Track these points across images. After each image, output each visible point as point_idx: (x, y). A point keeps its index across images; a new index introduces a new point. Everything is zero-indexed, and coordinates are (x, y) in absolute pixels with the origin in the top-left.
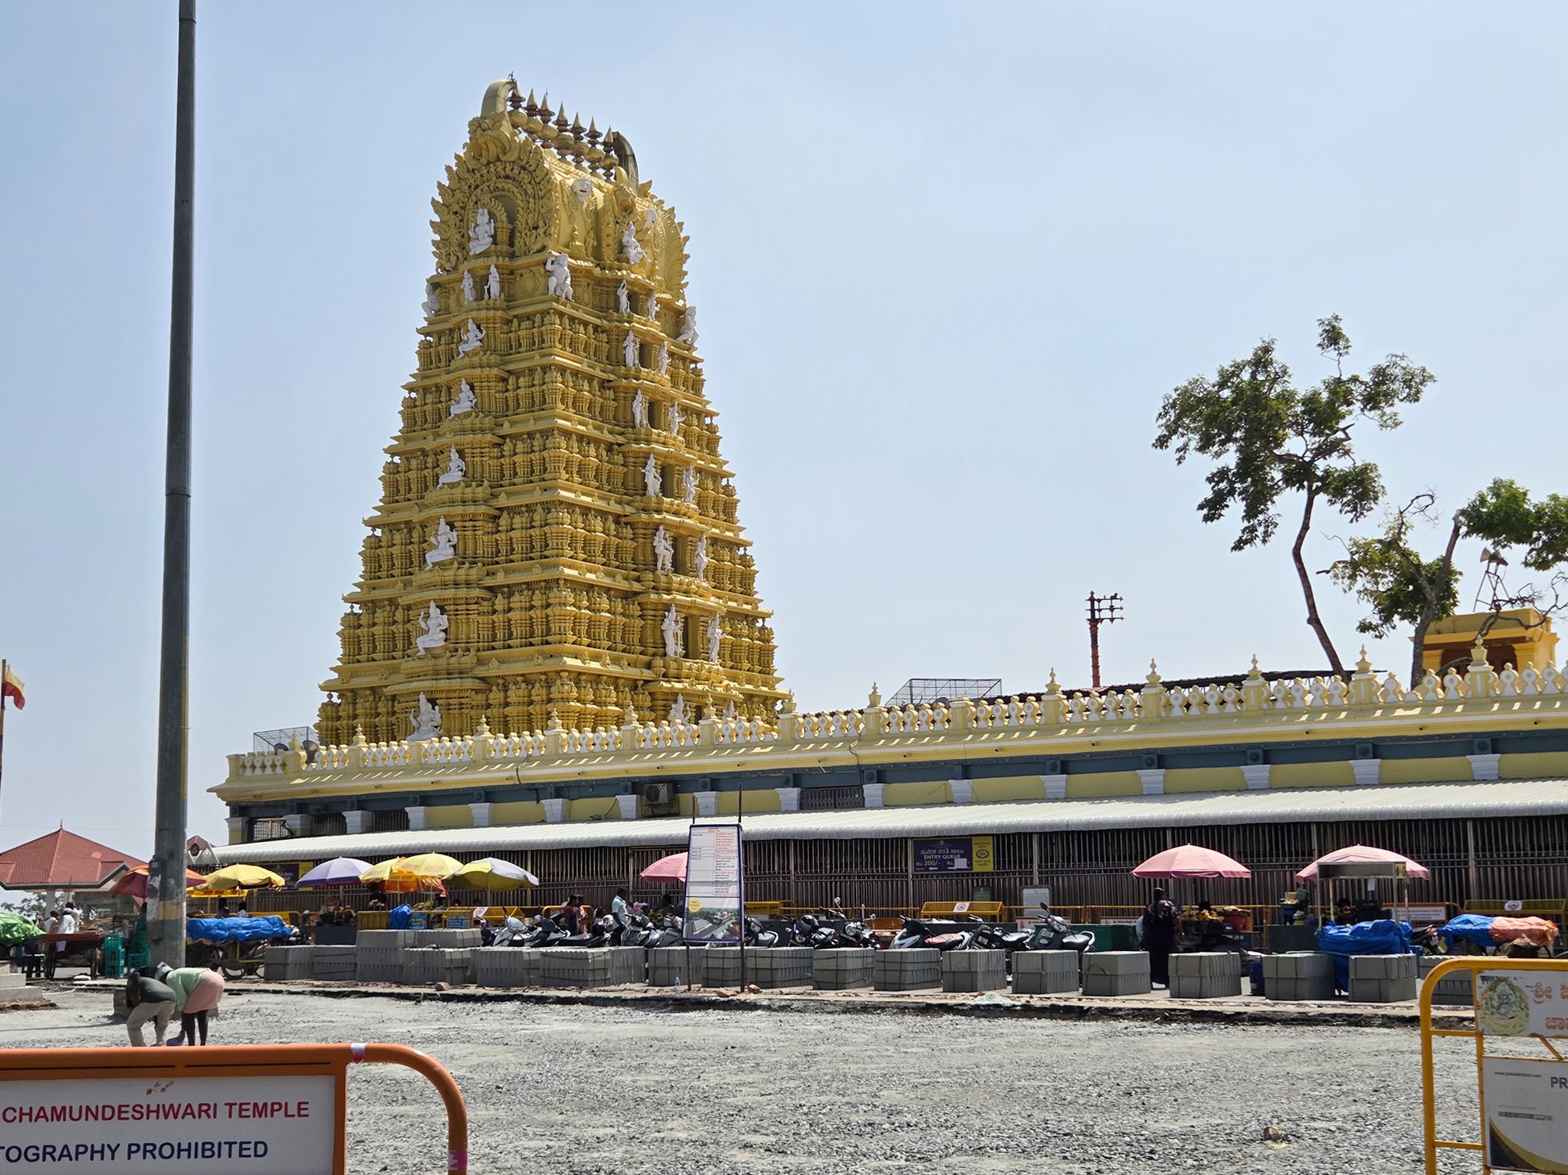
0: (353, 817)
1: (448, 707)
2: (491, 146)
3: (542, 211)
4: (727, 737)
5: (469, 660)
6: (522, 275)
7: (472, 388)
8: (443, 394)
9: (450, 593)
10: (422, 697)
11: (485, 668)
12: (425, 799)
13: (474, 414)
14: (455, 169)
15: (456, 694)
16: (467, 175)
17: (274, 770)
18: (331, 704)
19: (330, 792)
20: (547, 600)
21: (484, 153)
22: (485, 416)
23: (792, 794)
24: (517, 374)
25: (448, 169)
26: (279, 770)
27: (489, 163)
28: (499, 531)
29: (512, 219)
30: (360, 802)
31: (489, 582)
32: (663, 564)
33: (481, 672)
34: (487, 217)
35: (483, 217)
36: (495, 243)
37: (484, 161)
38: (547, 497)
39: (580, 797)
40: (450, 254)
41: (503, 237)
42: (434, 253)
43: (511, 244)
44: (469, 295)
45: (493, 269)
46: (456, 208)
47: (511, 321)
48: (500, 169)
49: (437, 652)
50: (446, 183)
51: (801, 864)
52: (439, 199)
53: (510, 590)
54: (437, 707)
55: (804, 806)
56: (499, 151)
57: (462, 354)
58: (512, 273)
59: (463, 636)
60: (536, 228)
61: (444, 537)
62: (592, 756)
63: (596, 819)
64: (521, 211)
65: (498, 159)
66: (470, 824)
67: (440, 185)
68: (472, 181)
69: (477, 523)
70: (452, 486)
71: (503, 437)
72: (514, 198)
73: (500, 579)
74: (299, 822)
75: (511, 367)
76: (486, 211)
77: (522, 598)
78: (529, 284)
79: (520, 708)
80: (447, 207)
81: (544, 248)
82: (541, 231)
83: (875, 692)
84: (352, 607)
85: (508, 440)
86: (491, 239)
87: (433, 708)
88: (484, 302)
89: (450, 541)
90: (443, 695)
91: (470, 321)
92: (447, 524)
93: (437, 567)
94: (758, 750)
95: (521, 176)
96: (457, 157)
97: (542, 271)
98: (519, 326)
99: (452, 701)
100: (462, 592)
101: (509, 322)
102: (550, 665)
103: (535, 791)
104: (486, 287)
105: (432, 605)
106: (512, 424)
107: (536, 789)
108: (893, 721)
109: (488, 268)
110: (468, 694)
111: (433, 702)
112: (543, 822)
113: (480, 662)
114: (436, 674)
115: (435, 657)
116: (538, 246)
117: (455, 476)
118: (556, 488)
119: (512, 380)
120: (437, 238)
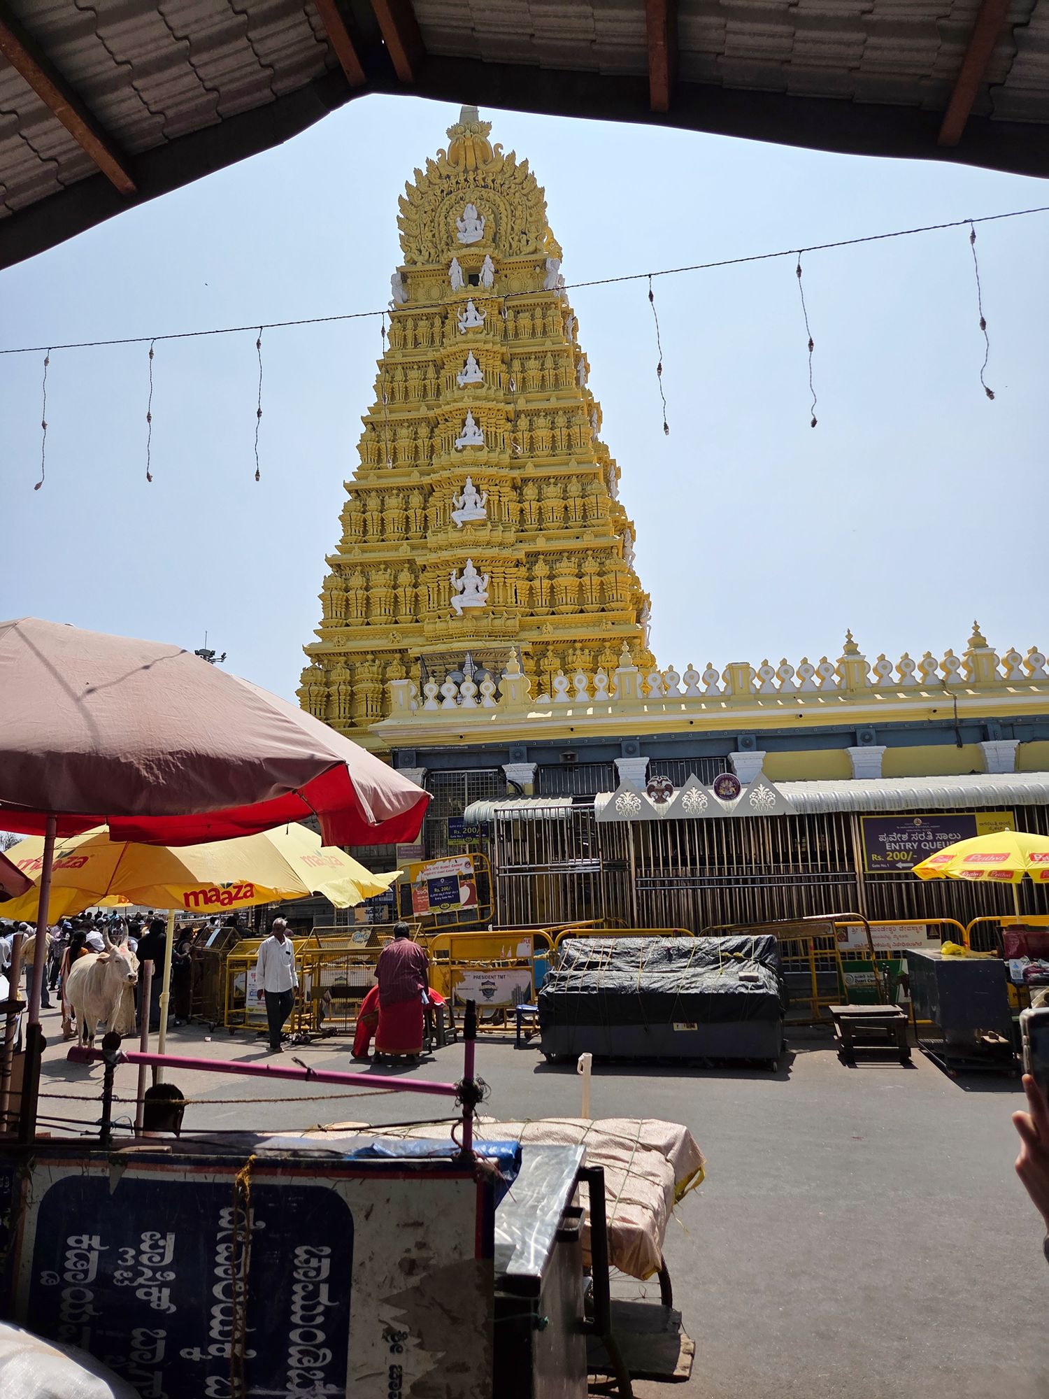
2: (470, 156)
3: (529, 219)
5: (514, 624)
9: (493, 552)
11: (534, 632)
13: (487, 386)
14: (425, 173)
16: (438, 181)
21: (462, 162)
22: (497, 390)
24: (521, 358)
25: (418, 171)
27: (466, 170)
29: (496, 222)
31: (528, 547)
33: (532, 636)
35: (470, 212)
36: (484, 238)
37: (461, 167)
38: (584, 469)
40: (419, 250)
42: (401, 246)
44: (457, 282)
45: (488, 259)
46: (426, 208)
47: (505, 312)
48: (479, 178)
49: (477, 613)
50: (413, 183)
52: (406, 197)
53: (552, 557)
56: (480, 161)
57: (465, 331)
59: (501, 600)
60: (525, 233)
61: (471, 497)
65: (477, 168)
67: (407, 185)
68: (446, 186)
69: (502, 489)
72: (494, 206)
73: (541, 545)
75: (515, 351)
77: (570, 565)
80: (416, 206)
81: (535, 252)
82: (532, 235)
85: (523, 416)
86: (481, 234)
88: (480, 288)
89: (478, 503)
91: (469, 301)
93: (468, 527)
95: (505, 186)
96: (429, 161)
97: (537, 271)
98: (516, 316)
100: (507, 552)
101: (502, 312)
104: (481, 276)
105: (469, 563)
106: (528, 401)
109: (481, 258)
113: (524, 628)
114: (477, 635)
115: (476, 618)
116: (531, 248)
120: (404, 233)
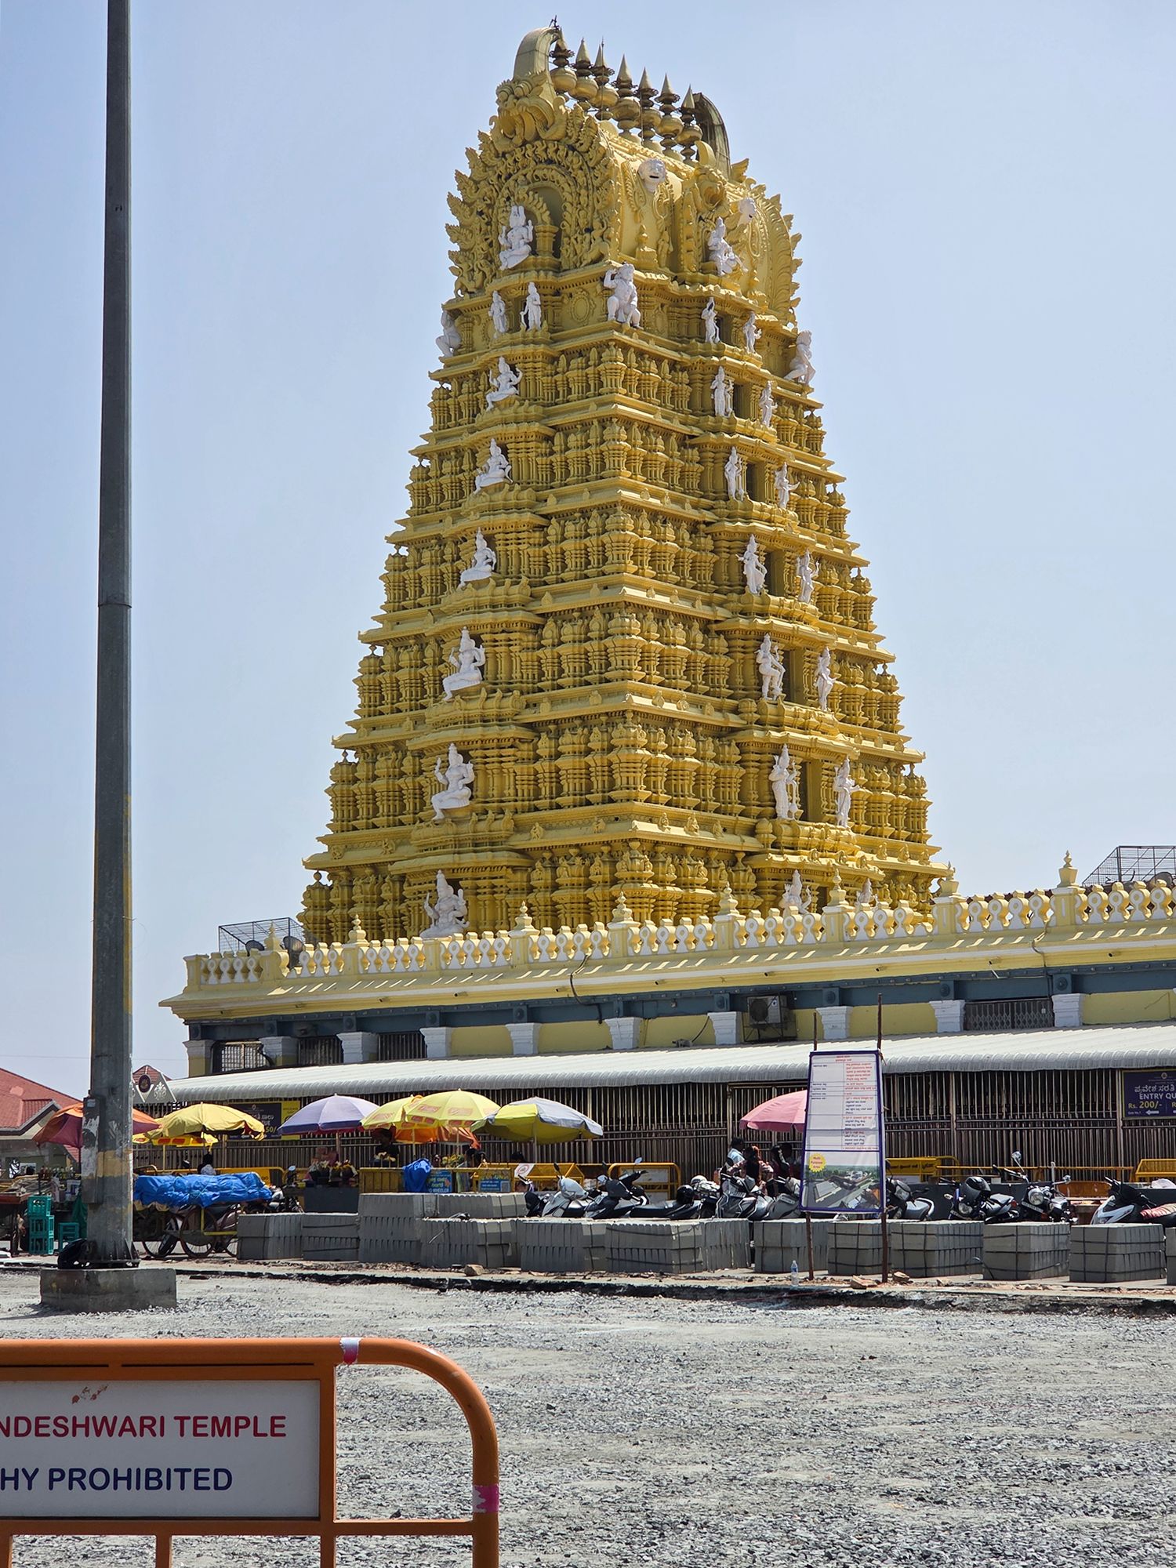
0: (352, 1040)
1: (476, 891)
2: (528, 119)
3: (598, 206)
4: (862, 930)
5: (503, 826)
6: (571, 296)
7: (505, 451)
8: (465, 460)
9: (476, 733)
10: (441, 878)
11: (526, 836)
12: (447, 1017)
13: (507, 486)
14: (479, 152)
15: (487, 874)
16: (495, 161)
17: (246, 977)
18: (319, 886)
19: (319, 1007)
20: (609, 741)
21: (518, 129)
22: (523, 489)
23: (953, 1008)
24: (566, 430)
25: (470, 153)
26: (252, 977)
27: (525, 143)
28: (543, 646)
29: (557, 218)
30: (361, 1021)
31: (529, 716)
32: (771, 689)
33: (520, 841)
34: (522, 218)
35: (517, 218)
36: (534, 252)
37: (518, 140)
38: (607, 597)
39: (658, 1016)
40: (473, 270)
41: (545, 244)
42: (451, 269)
43: (557, 253)
44: (499, 324)
45: (532, 289)
46: (480, 206)
47: (557, 359)
48: (539, 151)
49: (459, 814)
50: (467, 172)
51: (966, 1107)
52: (458, 195)
53: (558, 728)
54: (460, 892)
55: (970, 1025)
56: (539, 125)
57: (491, 406)
58: (557, 293)
59: (495, 792)
60: (589, 230)
61: (467, 655)
62: (675, 957)
63: (682, 1045)
64: (568, 205)
65: (538, 138)
66: (508, 1053)
67: (459, 175)
68: (502, 169)
69: (512, 636)
70: (478, 585)
71: (547, 517)
72: (560, 190)
73: (545, 712)
74: (280, 1046)
75: (558, 421)
76: (521, 209)
77: (576, 739)
78: (581, 307)
79: (575, 892)
80: (469, 205)
81: (600, 257)
82: (596, 234)
83: (1067, 865)
84: (345, 754)
85: (553, 520)
86: (528, 248)
87: (456, 893)
88: (520, 334)
89: (475, 661)
90: (469, 874)
91: (502, 360)
92: (472, 637)
93: (458, 697)
94: (905, 948)
95: (569, 159)
96: (482, 136)
97: (599, 288)
98: (568, 364)
99: (480, 883)
100: (493, 732)
101: (554, 360)
102: (615, 833)
103: (597, 1007)
104: (522, 314)
105: (452, 749)
106: (560, 498)
107: (598, 1005)
108: (1094, 906)
109: (525, 287)
110: (503, 872)
111: (454, 884)
112: (608, 1049)
113: (518, 828)
114: (458, 846)
115: (457, 822)
116: (593, 255)
117: (482, 571)
118: (621, 584)
119: (558, 439)
120: (456, 248)
